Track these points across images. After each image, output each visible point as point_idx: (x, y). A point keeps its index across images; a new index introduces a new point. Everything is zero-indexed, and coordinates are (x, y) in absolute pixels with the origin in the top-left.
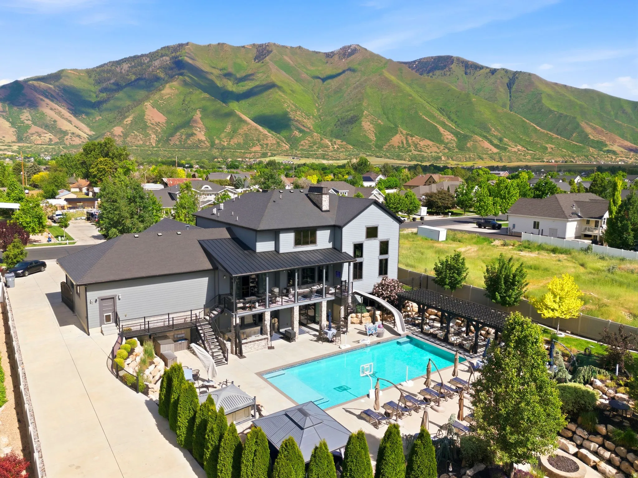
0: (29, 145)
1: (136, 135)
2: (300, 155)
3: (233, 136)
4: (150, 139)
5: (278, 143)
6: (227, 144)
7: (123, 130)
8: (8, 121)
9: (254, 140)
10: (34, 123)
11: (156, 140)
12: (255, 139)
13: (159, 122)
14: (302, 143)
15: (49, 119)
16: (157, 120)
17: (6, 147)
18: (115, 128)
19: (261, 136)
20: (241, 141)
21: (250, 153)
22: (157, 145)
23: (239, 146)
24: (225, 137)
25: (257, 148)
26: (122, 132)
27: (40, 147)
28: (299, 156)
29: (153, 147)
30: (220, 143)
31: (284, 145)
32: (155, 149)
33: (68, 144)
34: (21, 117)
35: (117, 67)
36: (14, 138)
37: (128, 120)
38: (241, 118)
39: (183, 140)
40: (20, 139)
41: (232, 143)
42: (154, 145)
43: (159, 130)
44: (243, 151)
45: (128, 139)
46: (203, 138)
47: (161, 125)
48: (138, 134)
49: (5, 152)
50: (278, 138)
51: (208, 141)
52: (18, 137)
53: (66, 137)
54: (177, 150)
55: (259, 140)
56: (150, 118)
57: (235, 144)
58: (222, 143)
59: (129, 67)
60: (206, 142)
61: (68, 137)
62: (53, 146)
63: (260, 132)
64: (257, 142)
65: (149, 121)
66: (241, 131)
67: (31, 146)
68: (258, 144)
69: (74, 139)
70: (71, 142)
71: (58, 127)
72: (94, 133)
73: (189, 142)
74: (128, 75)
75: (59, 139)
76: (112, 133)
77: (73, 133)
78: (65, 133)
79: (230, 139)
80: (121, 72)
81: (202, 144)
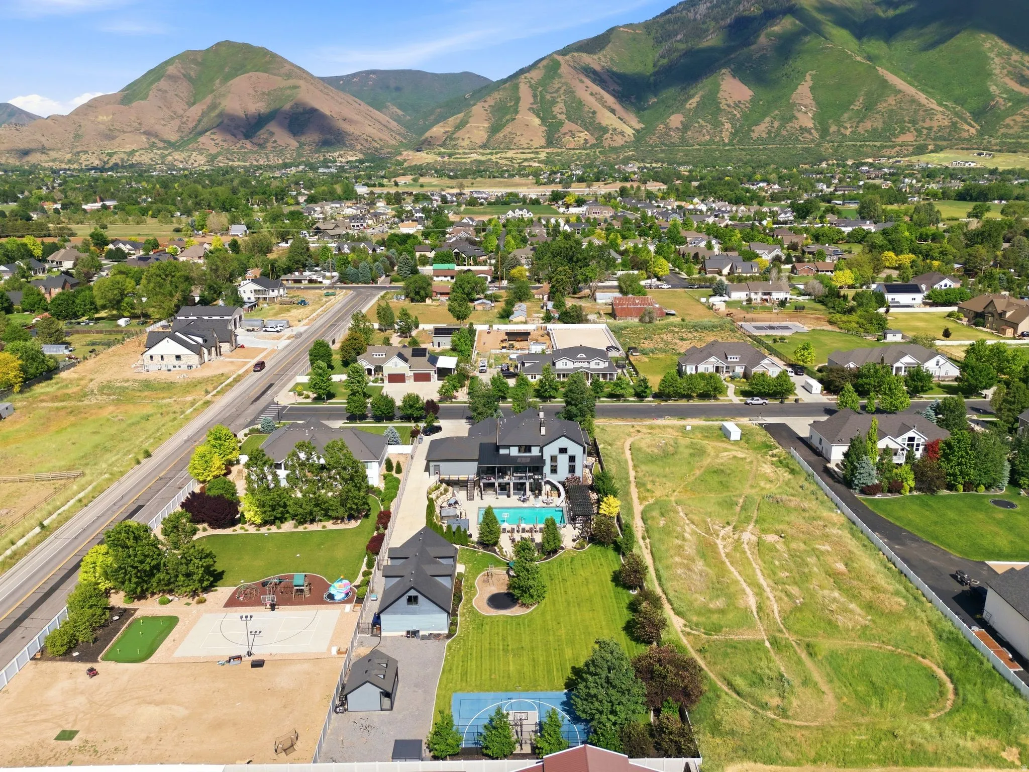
0: (559, 150)
1: (702, 126)
2: (998, 148)
3: (865, 117)
4: (721, 132)
5: (954, 124)
6: (851, 132)
7: (684, 120)
8: (538, 116)
9: (905, 122)
10: (569, 118)
11: (731, 133)
12: (907, 119)
13: (739, 102)
14: (1008, 121)
15: (587, 109)
16: (736, 98)
17: (533, 156)
18: (672, 117)
19: (921, 113)
20: (879, 125)
21: (893, 147)
22: (731, 141)
23: (875, 134)
24: (850, 119)
25: (909, 137)
26: (681, 122)
27: (572, 152)
28: (995, 148)
29: (725, 145)
30: (839, 130)
31: (966, 127)
32: (727, 148)
33: (606, 145)
34: (554, 109)
35: (689, 11)
36: (543, 142)
37: (693, 102)
38: (886, 81)
39: (774, 130)
40: (550, 143)
41: (860, 129)
42: (727, 141)
43: (738, 115)
44: (878, 144)
45: (689, 133)
46: (810, 125)
47: (743, 106)
48: (704, 124)
49: (531, 163)
50: (956, 114)
51: (816, 129)
52: (547, 140)
53: (605, 136)
54: (761, 147)
55: (914, 122)
56: (726, 95)
57: (866, 131)
58: (843, 130)
59: (708, 8)
60: (813, 131)
61: (608, 135)
62: (588, 151)
63: (920, 105)
64: (910, 125)
65: (724, 102)
66: (882, 106)
67: (562, 153)
68: (912, 129)
69: (615, 137)
70: (611, 143)
71: (597, 121)
72: (643, 126)
73: (784, 133)
74: (704, 23)
75: (597, 139)
76: (666, 125)
77: (615, 130)
78: (605, 130)
79: (859, 122)
80: (695, 20)
81: (806, 135)
